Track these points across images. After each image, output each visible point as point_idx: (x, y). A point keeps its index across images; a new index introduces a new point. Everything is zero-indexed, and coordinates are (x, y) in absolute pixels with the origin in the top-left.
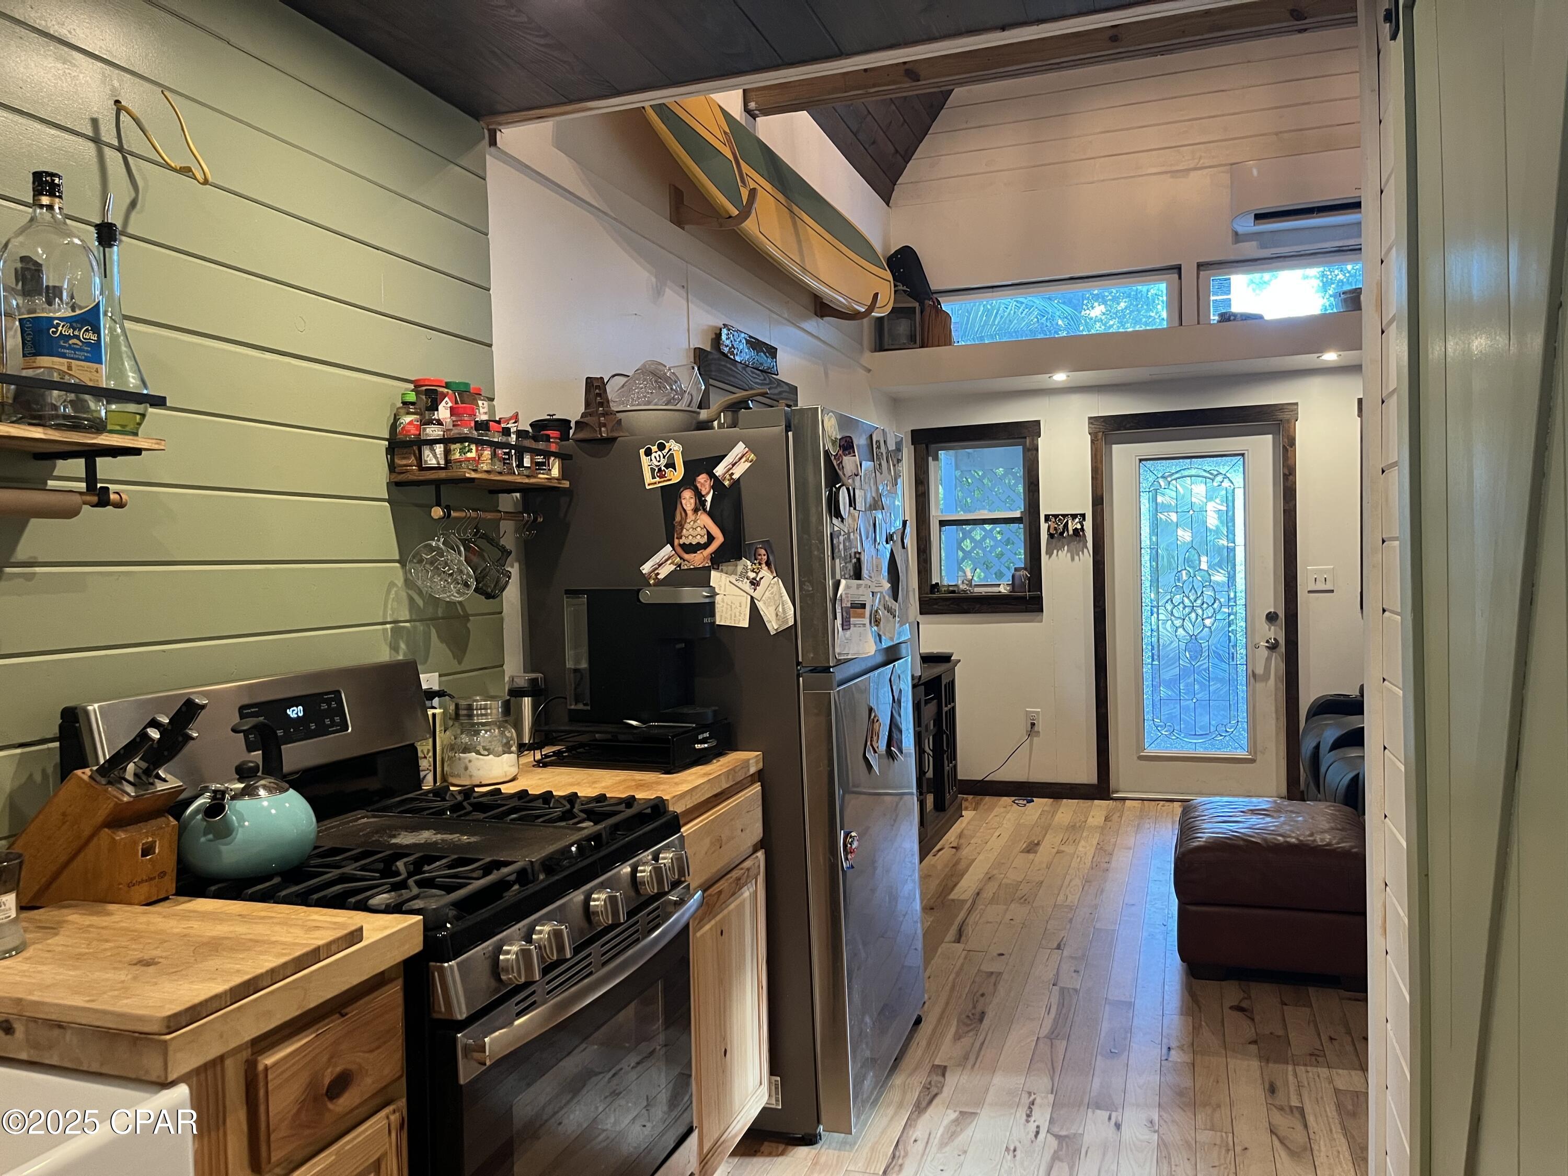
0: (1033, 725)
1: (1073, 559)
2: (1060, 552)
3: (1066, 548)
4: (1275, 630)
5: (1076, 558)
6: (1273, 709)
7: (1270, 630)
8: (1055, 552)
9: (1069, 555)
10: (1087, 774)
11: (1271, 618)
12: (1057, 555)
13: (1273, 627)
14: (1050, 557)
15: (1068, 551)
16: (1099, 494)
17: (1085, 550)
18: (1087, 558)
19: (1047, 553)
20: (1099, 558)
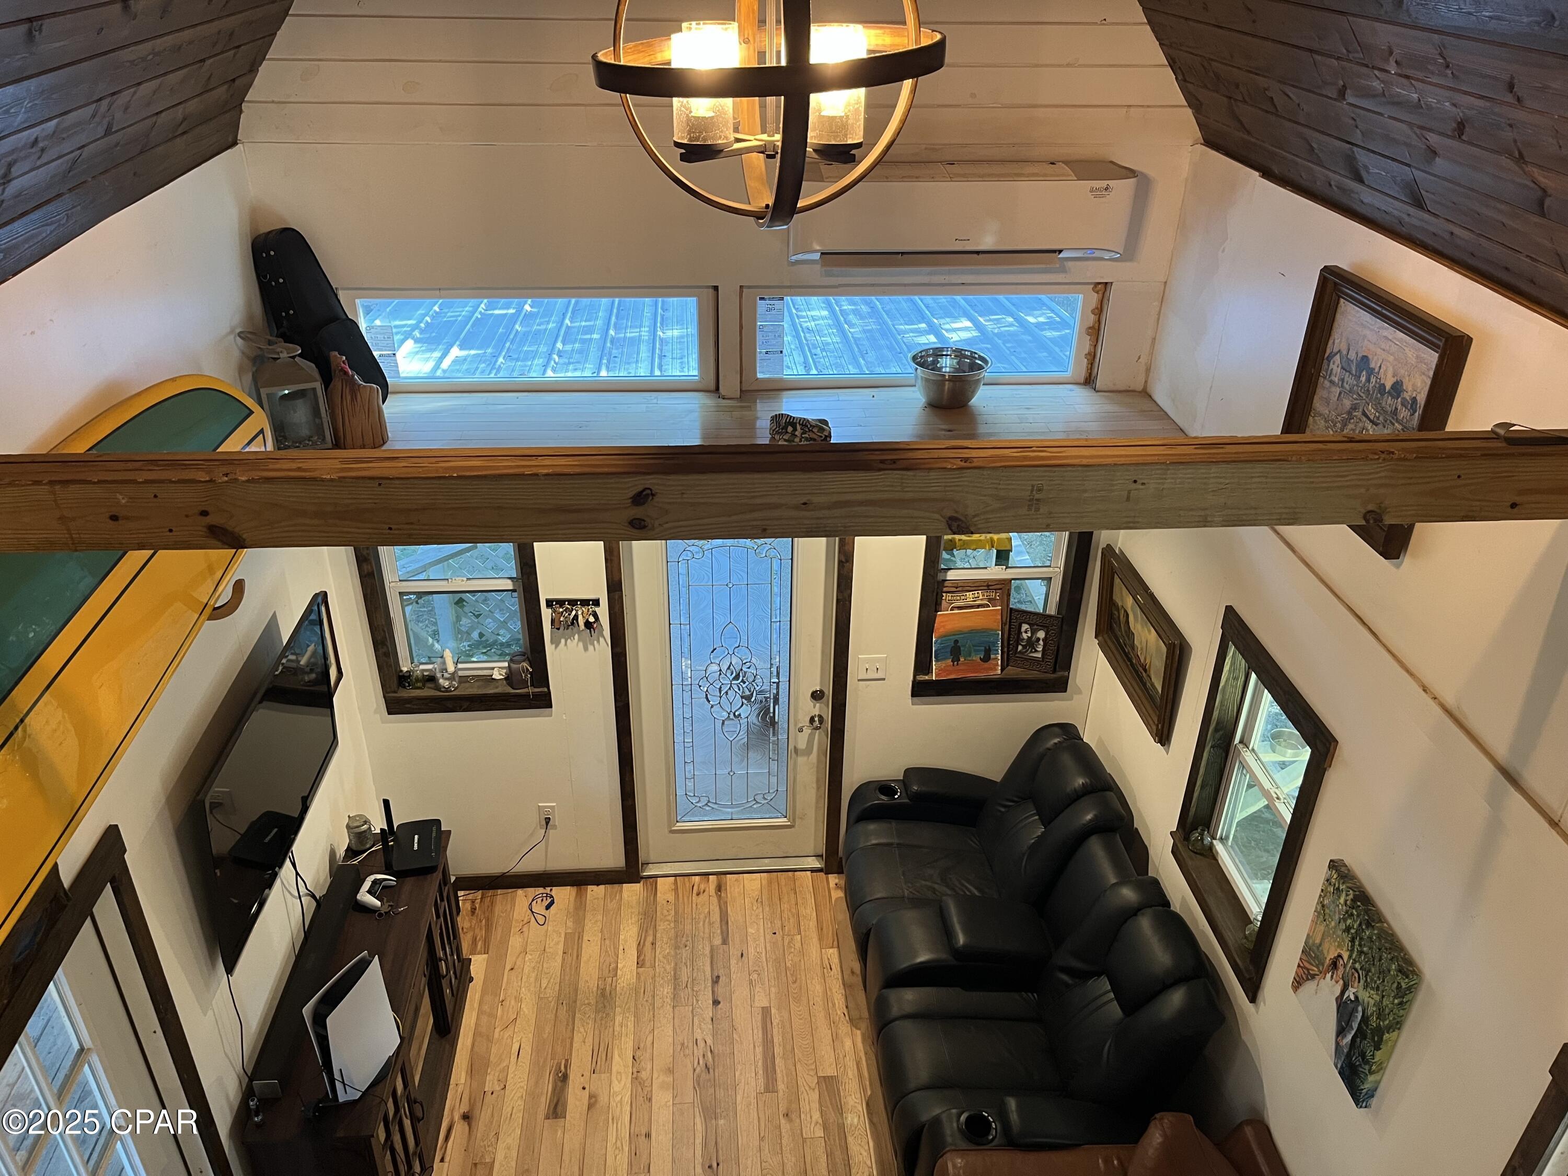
0: (548, 820)
1: (586, 649)
2: (569, 640)
3: (576, 637)
4: (820, 707)
5: (591, 648)
6: (815, 780)
7: (814, 707)
8: (563, 641)
9: (581, 644)
10: (614, 858)
11: (817, 696)
12: (566, 644)
13: (818, 705)
14: (556, 647)
15: (579, 640)
16: (616, 579)
17: (601, 640)
18: (603, 648)
19: (552, 642)
20: (618, 650)
